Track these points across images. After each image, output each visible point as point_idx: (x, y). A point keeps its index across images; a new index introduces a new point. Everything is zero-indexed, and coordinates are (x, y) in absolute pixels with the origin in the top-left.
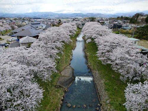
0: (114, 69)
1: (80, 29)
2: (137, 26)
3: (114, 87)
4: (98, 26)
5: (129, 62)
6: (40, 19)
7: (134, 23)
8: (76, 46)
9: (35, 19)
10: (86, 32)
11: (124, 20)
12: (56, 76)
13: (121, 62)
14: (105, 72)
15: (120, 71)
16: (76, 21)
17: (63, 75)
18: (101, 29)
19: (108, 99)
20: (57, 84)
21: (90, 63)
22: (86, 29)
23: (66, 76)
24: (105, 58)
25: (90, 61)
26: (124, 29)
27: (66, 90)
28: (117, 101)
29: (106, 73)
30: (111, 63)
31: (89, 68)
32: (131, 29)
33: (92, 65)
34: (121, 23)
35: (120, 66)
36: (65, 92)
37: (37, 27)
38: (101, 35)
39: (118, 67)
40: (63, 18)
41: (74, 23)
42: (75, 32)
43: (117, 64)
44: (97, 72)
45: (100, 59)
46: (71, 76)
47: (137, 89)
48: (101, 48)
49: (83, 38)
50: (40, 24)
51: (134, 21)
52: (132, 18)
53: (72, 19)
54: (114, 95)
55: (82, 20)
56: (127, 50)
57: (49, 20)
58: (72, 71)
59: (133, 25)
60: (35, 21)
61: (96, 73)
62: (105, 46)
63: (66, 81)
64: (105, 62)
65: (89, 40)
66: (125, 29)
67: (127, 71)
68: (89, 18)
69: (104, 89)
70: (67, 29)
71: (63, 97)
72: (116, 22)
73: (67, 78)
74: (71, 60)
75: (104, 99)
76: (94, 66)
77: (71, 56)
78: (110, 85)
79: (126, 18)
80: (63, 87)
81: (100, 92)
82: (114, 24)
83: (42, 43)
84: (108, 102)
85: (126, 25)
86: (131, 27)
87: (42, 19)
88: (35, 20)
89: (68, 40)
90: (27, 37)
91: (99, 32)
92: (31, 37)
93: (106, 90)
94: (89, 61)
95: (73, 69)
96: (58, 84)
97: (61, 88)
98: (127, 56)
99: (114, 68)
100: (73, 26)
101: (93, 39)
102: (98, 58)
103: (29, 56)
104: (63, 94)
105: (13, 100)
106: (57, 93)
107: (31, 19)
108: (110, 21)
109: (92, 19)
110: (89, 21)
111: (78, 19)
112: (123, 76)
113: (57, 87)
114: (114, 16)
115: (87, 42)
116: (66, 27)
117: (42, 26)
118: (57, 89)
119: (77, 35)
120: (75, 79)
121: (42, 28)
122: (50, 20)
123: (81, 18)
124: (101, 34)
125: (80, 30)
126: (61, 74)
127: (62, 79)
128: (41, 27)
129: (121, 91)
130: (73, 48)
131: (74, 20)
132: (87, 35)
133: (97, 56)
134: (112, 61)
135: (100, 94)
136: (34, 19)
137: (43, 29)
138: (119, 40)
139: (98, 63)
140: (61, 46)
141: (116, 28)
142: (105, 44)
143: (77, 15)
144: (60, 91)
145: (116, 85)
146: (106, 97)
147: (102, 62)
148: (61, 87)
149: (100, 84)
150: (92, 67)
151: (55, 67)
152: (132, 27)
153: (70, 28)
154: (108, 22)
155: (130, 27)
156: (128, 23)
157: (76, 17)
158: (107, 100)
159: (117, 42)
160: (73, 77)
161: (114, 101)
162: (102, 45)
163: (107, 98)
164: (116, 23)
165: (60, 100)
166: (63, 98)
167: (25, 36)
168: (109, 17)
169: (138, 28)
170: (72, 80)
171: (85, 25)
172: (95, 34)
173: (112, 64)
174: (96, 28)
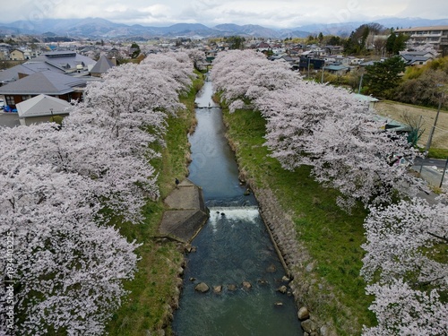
0: (321, 179)
1: (200, 71)
2: (365, 61)
3: (320, 229)
4: (259, 61)
5: (361, 156)
6: (68, 40)
7: (355, 53)
8: (196, 123)
9: (51, 40)
10: (224, 78)
11: (328, 44)
12: (152, 212)
13: (338, 157)
14: (293, 192)
15: (338, 183)
16: (188, 47)
17: (171, 207)
18: (272, 71)
19: (309, 262)
20: (158, 231)
21: (246, 170)
22: (223, 71)
23: (182, 209)
24: (290, 152)
25: (245, 164)
26: (330, 70)
27: (188, 246)
28: (333, 262)
29: (295, 193)
30: (312, 164)
31: (244, 183)
32: (349, 70)
33: (253, 175)
34: (321, 54)
35: (337, 171)
36: (186, 253)
37: (68, 67)
38: (272, 88)
39: (332, 173)
40: (142, 39)
41: (183, 53)
42: (189, 82)
43: (327, 165)
44: (270, 192)
45: (276, 154)
46: (197, 208)
47: (395, 218)
48: (279, 125)
49: (216, 98)
50: (74, 55)
51: (355, 47)
52: (350, 39)
53: (171, 41)
54: (324, 249)
55: (205, 44)
56: (354, 126)
57: (98, 43)
58: (198, 195)
59: (354, 60)
60: (53, 48)
61: (267, 195)
62: (289, 118)
63: (186, 223)
64: (292, 162)
65: (239, 104)
66: (333, 71)
67: (355, 183)
68: (225, 38)
69: (294, 237)
70: (166, 71)
71: (183, 267)
72: (304, 51)
73: (185, 215)
74: (189, 162)
75: (297, 262)
76: (258, 177)
77: (186, 152)
78: (310, 225)
79: (334, 41)
80: (179, 240)
81: (284, 246)
82: (301, 57)
83: (102, 114)
84: (310, 267)
85: (334, 60)
86: (348, 66)
87: (73, 40)
88: (53, 43)
89: (174, 104)
90: (41, 97)
91: (266, 78)
92: (54, 96)
93: (300, 238)
94: (241, 164)
95: (200, 190)
96: (163, 232)
97: (173, 243)
98: (355, 141)
99: (319, 176)
100: (182, 61)
101: (247, 100)
102: (270, 152)
103: (79, 148)
104: (182, 259)
105: (59, 273)
106: (162, 257)
107: (37, 41)
108: (288, 48)
109: (237, 43)
110: (227, 48)
111: (190, 40)
112: (345, 198)
113: (160, 241)
114: (297, 32)
115: (232, 109)
116: (162, 66)
117: (83, 64)
118: (160, 247)
119: (196, 91)
120: (208, 217)
121: (85, 68)
122: (103, 44)
123: (201, 38)
124: (271, 83)
125: (200, 76)
126: (166, 205)
127: (171, 219)
128: (80, 66)
129: (340, 236)
130: (190, 128)
131: (178, 45)
132: (228, 89)
133: (266, 147)
134: (312, 159)
135: (285, 251)
136: (46, 41)
137: (87, 73)
138: (327, 98)
139: (269, 167)
140: (159, 121)
141: (307, 69)
142: (289, 111)
143: (187, 28)
144: (171, 251)
145: (326, 222)
146: (303, 257)
147: (280, 165)
148: (172, 240)
149: (283, 225)
150: (252, 181)
151: (155, 180)
152: (351, 64)
153: (173, 69)
154: (284, 50)
155: (346, 64)
156: (338, 53)
157: (185, 37)
158: (306, 264)
159: (323, 105)
160: (204, 210)
161: (327, 263)
162: (281, 116)
163: (306, 257)
164: (306, 53)
165: (175, 275)
166: (181, 270)
167: (33, 96)
168: (283, 36)
169: (368, 68)
170: (202, 220)
171: (216, 60)
172: (255, 84)
173: (313, 167)
174: (255, 67)
